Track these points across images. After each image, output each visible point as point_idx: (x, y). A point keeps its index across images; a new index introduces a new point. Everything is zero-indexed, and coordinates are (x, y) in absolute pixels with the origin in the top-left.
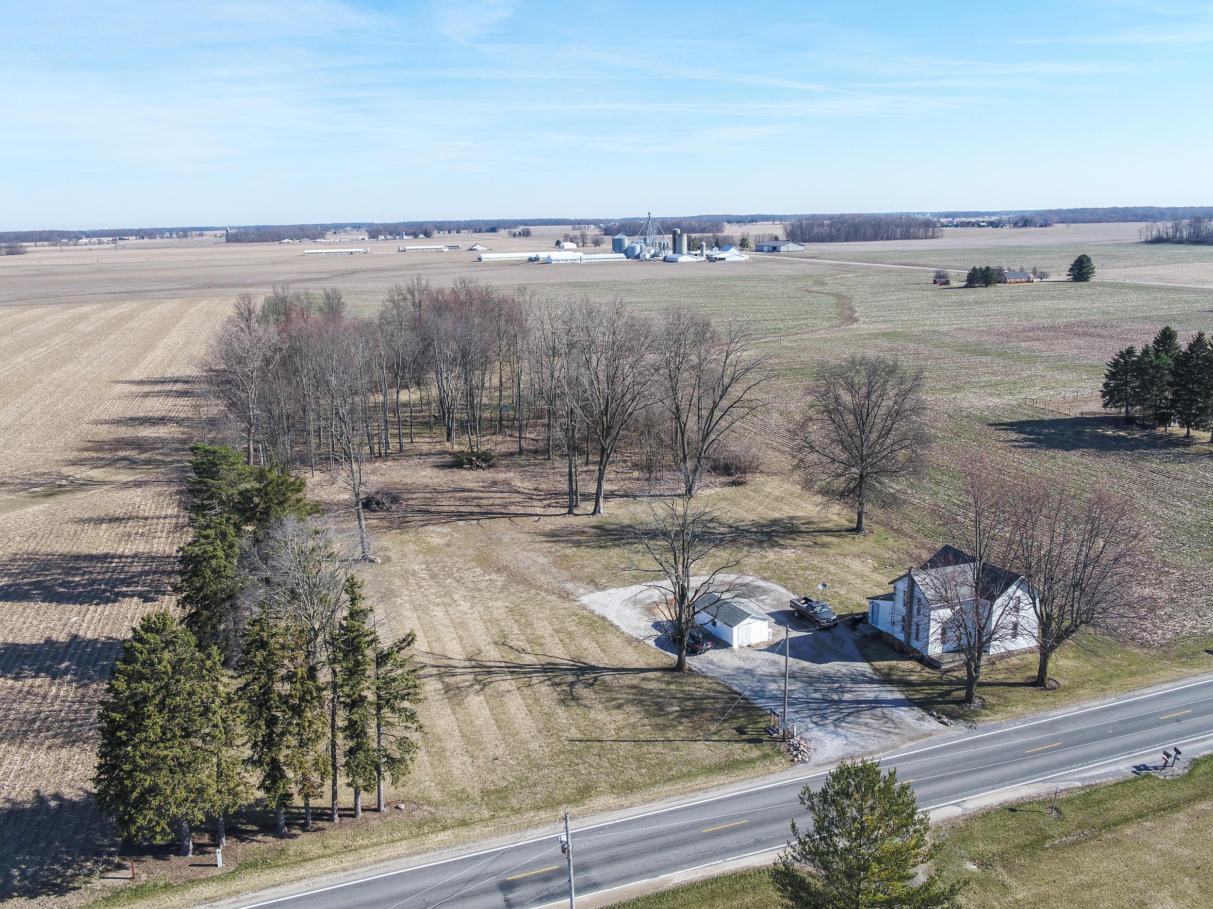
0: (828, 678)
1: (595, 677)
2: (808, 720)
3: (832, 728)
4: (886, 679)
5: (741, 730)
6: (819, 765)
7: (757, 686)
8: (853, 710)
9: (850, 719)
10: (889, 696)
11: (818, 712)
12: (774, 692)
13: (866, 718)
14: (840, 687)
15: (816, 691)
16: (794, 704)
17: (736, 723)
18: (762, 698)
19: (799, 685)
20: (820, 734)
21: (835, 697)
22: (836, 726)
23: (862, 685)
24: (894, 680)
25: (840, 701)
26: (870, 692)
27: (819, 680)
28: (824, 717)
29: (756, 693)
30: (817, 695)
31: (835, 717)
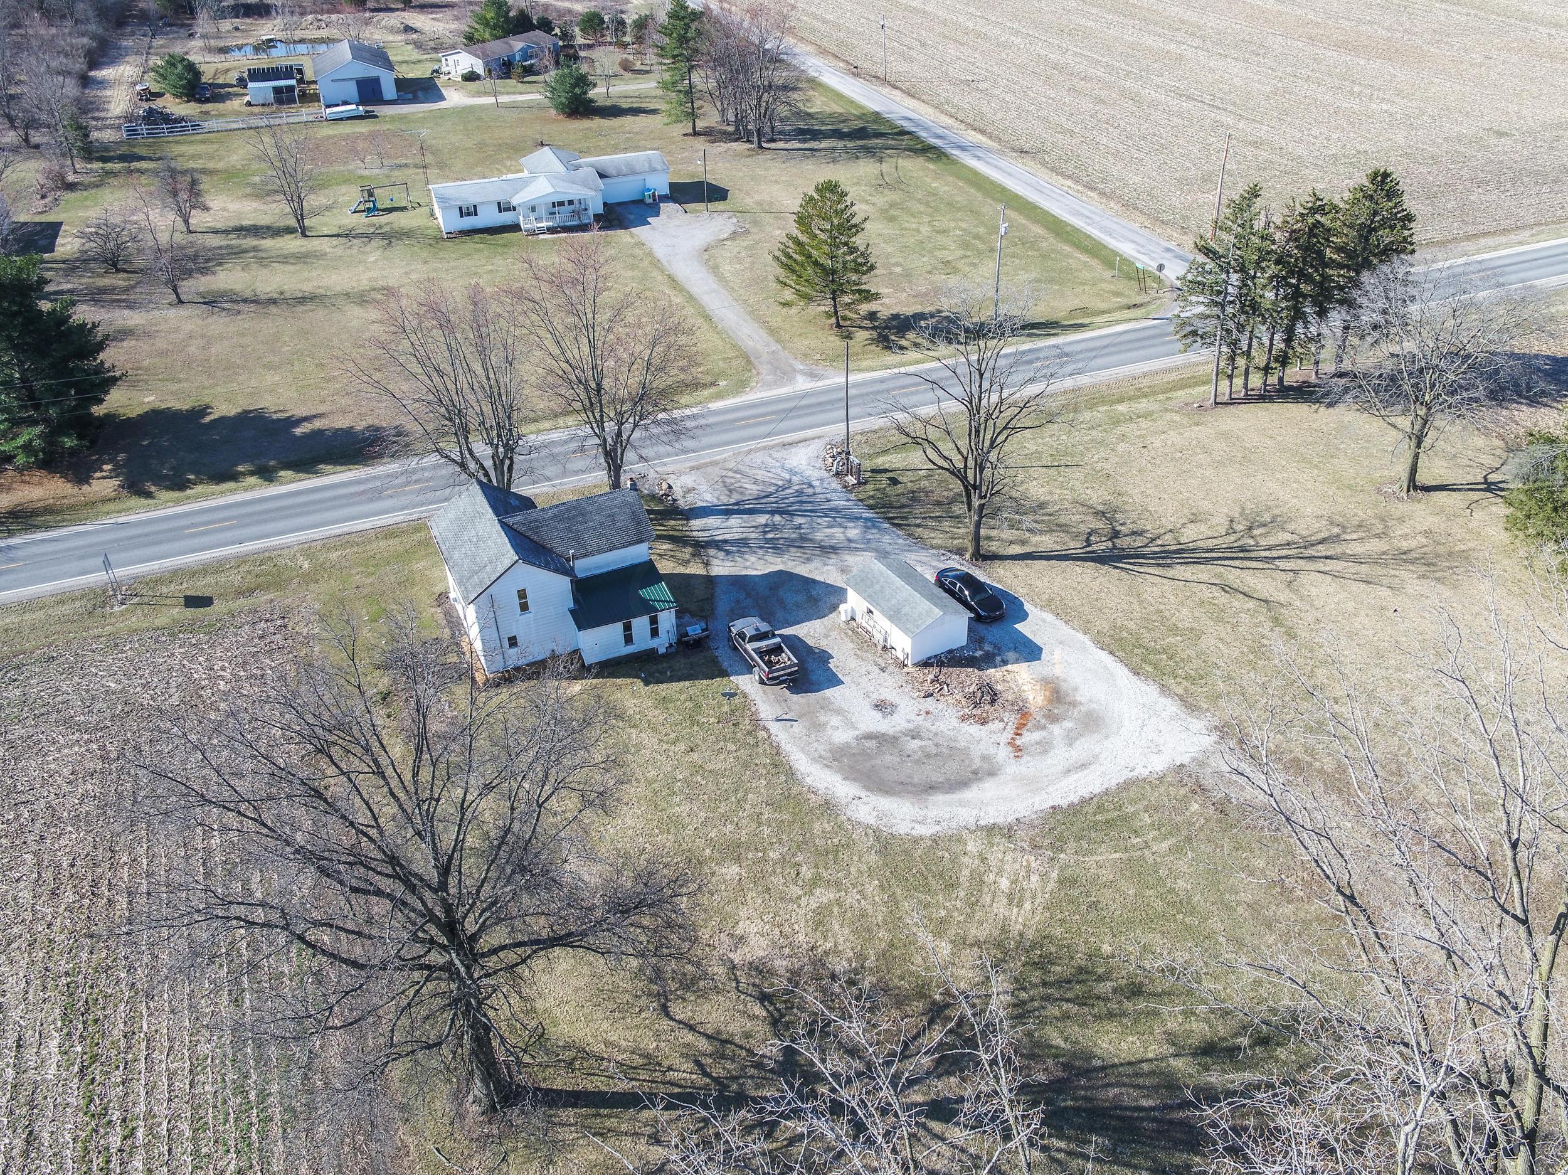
0: (776, 547)
1: (1089, 545)
2: (818, 490)
3: (795, 479)
4: (700, 547)
5: (894, 482)
6: (819, 437)
7: (873, 535)
8: (763, 501)
9: (772, 489)
10: (711, 521)
11: (804, 498)
12: (851, 525)
13: (752, 489)
14: (765, 532)
15: (799, 527)
16: (831, 510)
17: (899, 489)
18: (866, 519)
19: (818, 536)
20: (808, 473)
21: (777, 518)
22: (790, 481)
23: (737, 536)
24: (692, 546)
25: (772, 513)
26: (732, 527)
27: (791, 543)
28: (800, 493)
29: (874, 526)
30: (799, 520)
31: (788, 491)
